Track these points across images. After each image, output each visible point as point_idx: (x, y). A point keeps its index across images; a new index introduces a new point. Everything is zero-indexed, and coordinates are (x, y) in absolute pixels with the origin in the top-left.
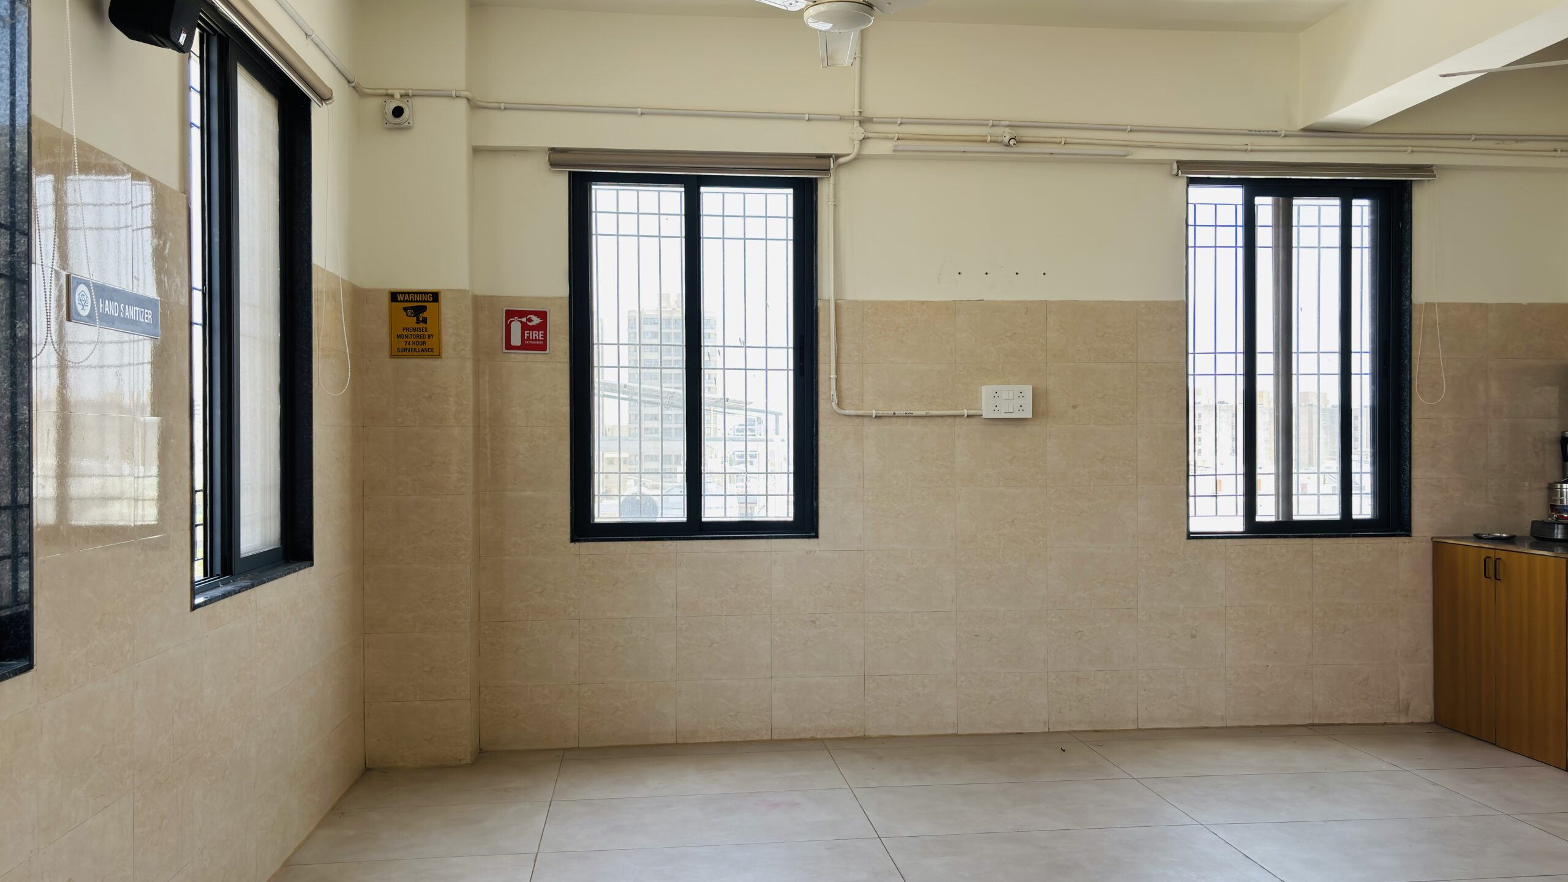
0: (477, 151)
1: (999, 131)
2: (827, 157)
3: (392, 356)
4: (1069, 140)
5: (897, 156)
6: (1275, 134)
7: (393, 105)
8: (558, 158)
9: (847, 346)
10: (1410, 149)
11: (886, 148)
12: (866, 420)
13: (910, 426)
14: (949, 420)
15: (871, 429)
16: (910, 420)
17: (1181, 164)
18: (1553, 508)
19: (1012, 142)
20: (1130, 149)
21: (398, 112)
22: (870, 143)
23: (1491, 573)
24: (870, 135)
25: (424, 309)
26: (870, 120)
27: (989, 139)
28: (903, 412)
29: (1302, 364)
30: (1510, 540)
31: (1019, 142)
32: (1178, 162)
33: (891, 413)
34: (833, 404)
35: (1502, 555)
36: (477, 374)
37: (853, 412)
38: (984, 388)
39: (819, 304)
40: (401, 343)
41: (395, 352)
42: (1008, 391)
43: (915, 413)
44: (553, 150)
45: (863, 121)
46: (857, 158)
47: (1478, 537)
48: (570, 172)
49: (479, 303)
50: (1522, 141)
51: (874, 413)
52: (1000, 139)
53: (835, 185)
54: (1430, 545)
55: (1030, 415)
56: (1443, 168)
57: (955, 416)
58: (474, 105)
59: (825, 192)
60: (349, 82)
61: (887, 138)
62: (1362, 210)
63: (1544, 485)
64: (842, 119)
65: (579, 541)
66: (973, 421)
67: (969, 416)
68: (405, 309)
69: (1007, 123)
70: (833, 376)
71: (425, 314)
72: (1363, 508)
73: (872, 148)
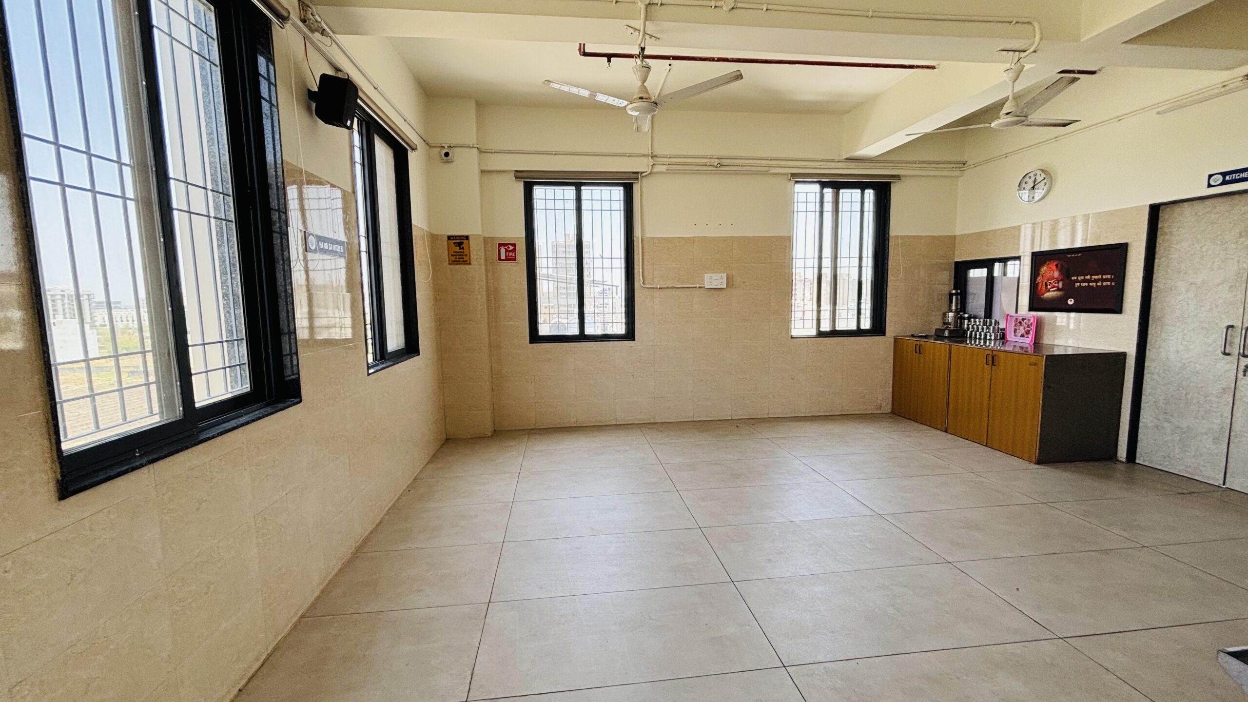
0: (483, 172)
1: (713, 160)
2: (637, 173)
3: (449, 264)
4: (743, 164)
5: (668, 172)
6: (833, 161)
7: (444, 151)
8: (519, 175)
9: (646, 258)
10: (890, 168)
11: (663, 168)
12: (655, 290)
13: (673, 292)
14: (691, 289)
15: (657, 293)
16: (675, 289)
17: (793, 175)
18: (945, 323)
19: (718, 165)
20: (770, 168)
21: (447, 154)
22: (656, 166)
23: (918, 352)
24: (655, 163)
25: (462, 243)
26: (656, 156)
27: (708, 164)
28: (671, 286)
29: (842, 262)
30: (926, 337)
31: (721, 165)
32: (791, 174)
33: (666, 286)
34: (641, 283)
35: (923, 343)
36: (487, 271)
37: (650, 286)
38: (706, 275)
39: (635, 239)
40: (453, 258)
41: (451, 262)
42: (716, 276)
43: (676, 286)
44: (517, 171)
45: (653, 156)
46: (650, 173)
47: (913, 336)
48: (524, 181)
49: (486, 240)
50: (938, 164)
51: (659, 286)
52: (713, 164)
53: (641, 186)
54: (892, 340)
55: (725, 287)
56: (905, 176)
57: (693, 287)
58: (481, 151)
59: (636, 188)
60: (425, 141)
61: (663, 164)
62: (870, 194)
63: (941, 313)
64: (644, 156)
65: (533, 343)
66: (701, 289)
67: (699, 287)
68: (454, 243)
69: (716, 157)
70: (641, 271)
71: (463, 246)
72: (866, 324)
73: (657, 169)
